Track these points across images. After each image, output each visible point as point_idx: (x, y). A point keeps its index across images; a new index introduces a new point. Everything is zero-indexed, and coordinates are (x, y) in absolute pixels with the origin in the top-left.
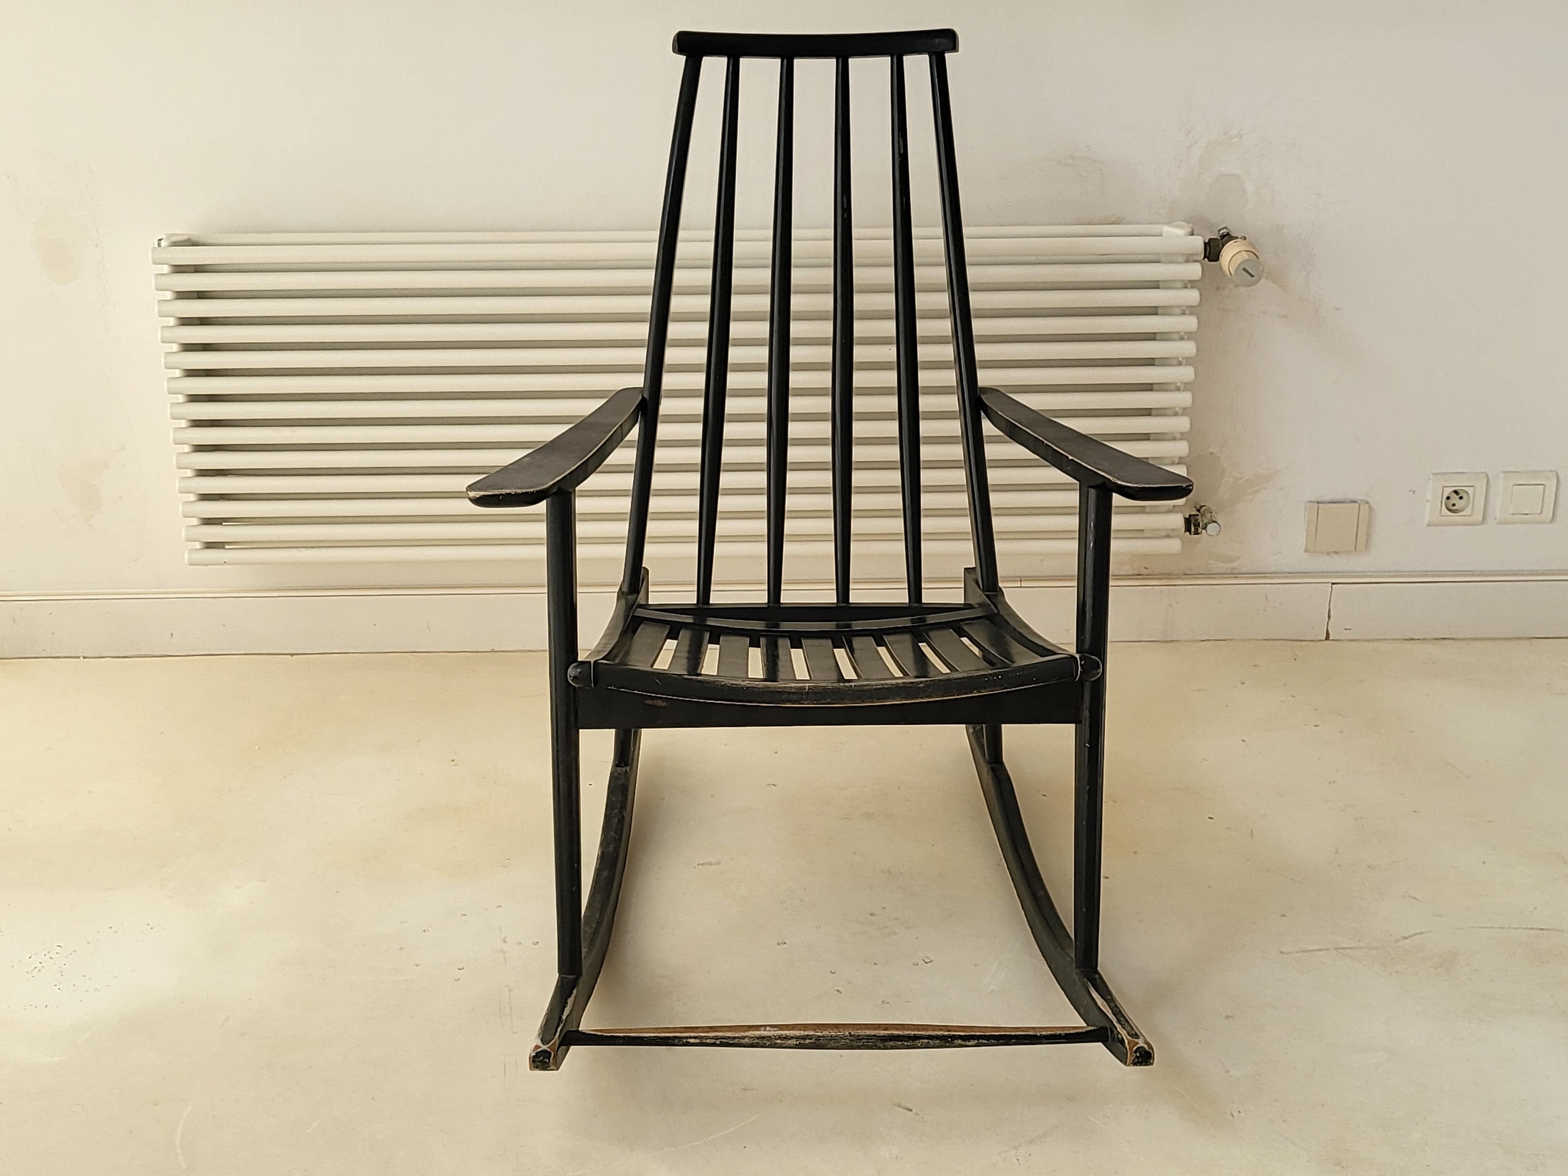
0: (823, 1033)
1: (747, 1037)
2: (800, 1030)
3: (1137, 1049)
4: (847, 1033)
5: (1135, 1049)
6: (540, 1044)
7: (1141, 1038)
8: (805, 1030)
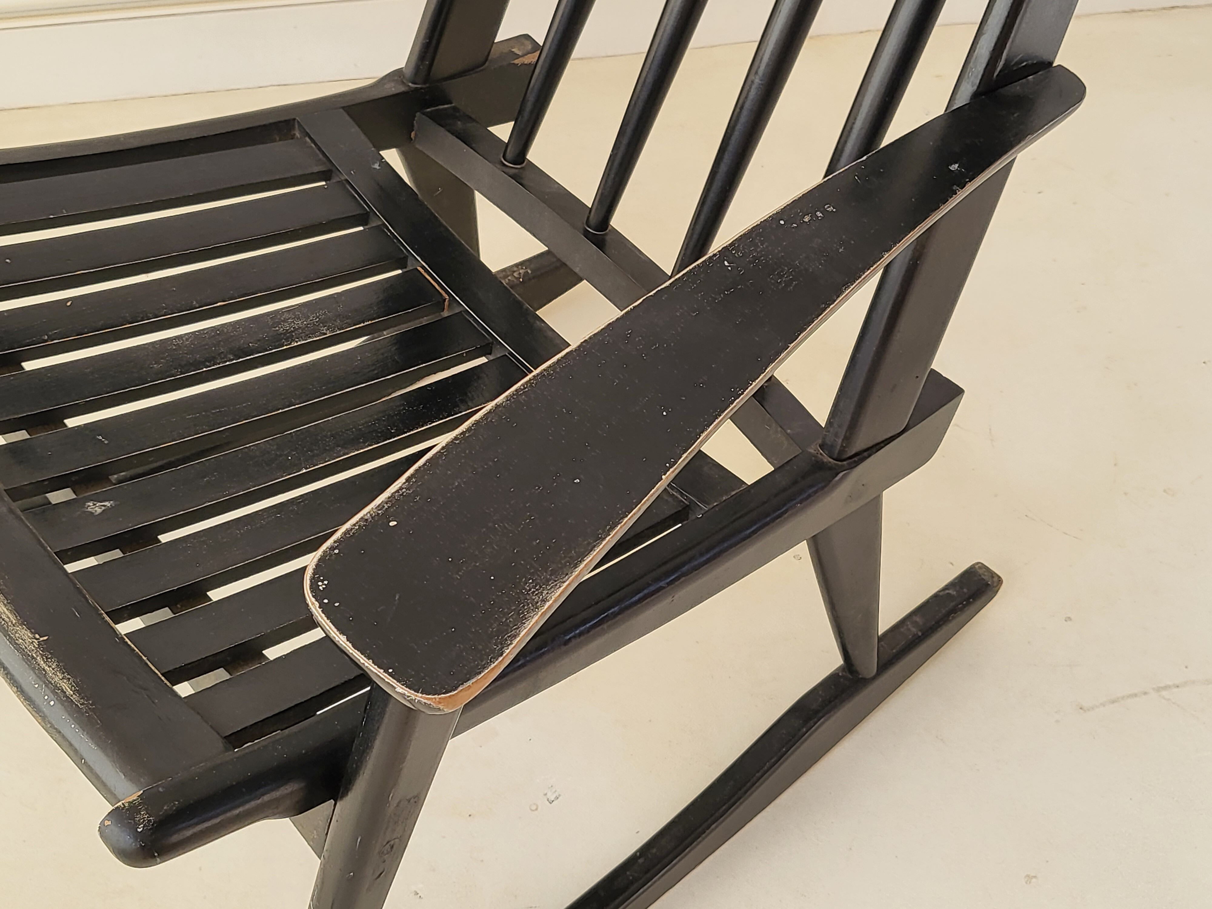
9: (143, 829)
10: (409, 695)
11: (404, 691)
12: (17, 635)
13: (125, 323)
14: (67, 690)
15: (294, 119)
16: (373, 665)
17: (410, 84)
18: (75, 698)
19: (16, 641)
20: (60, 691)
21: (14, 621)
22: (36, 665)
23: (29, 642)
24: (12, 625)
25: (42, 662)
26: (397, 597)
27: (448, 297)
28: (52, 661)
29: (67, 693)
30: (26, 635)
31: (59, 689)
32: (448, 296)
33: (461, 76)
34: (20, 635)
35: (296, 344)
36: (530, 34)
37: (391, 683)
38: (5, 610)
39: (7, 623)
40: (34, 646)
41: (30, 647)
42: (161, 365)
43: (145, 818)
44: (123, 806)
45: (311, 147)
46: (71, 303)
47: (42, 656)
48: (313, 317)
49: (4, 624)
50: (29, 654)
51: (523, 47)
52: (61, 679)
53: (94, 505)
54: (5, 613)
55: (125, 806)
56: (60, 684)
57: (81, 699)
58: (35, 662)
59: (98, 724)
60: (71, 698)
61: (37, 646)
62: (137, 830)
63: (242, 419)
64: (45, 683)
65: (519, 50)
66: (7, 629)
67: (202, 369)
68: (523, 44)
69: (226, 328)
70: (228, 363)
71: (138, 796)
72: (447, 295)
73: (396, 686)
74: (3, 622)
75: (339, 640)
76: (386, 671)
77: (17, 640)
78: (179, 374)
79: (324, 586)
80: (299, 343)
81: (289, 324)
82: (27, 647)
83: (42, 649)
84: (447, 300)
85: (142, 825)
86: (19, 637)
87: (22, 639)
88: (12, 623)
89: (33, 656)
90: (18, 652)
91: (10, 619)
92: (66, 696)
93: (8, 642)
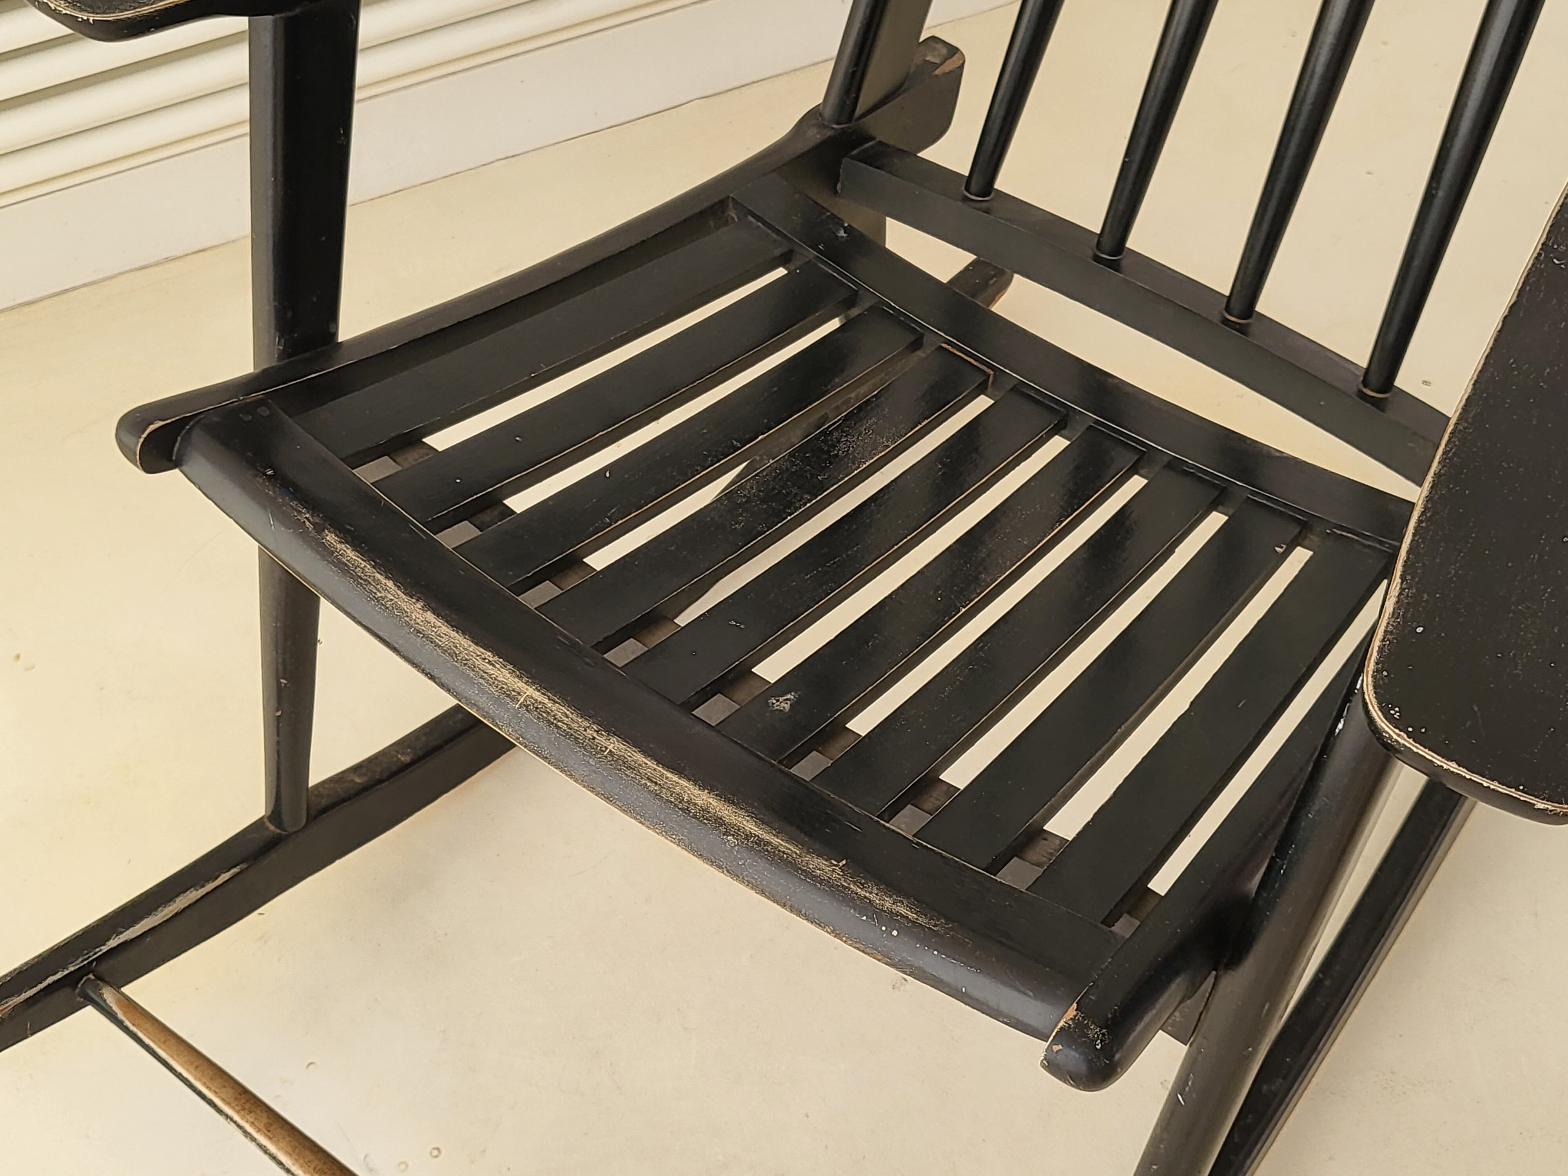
9: (1102, 1045)
10: (1553, 808)
11: (1546, 806)
12: (811, 866)
13: (677, 484)
14: (907, 914)
15: (728, 197)
16: (1500, 786)
17: (835, 126)
18: (922, 920)
19: (814, 874)
20: (899, 917)
21: (798, 852)
22: (852, 895)
23: (829, 871)
24: (798, 857)
25: (860, 890)
26: (1476, 709)
27: (992, 373)
28: (869, 886)
29: (909, 917)
30: (821, 864)
31: (898, 915)
32: (993, 370)
33: (886, 103)
34: (813, 865)
35: (864, 466)
36: (937, 35)
37: (1528, 800)
38: (780, 841)
39: (790, 855)
40: (839, 874)
41: (834, 876)
42: (743, 524)
43: (1097, 1032)
44: (1067, 1025)
45: (759, 227)
46: (610, 473)
47: (855, 883)
48: (865, 430)
49: (787, 857)
50: (837, 885)
51: (936, 53)
52: (894, 904)
53: (778, 701)
54: (782, 845)
55: (1070, 1025)
56: (895, 909)
57: (930, 920)
58: (850, 892)
59: (968, 943)
60: (918, 921)
61: (841, 874)
62: (1096, 1048)
63: (863, 566)
64: (876, 913)
65: (934, 56)
66: (793, 862)
67: (787, 518)
68: (935, 49)
69: (783, 465)
70: (808, 505)
71: (1076, 1010)
72: (990, 370)
73: (1536, 803)
74: (785, 856)
75: (1449, 767)
76: (1518, 789)
77: (813, 871)
78: (766, 529)
79: (1398, 714)
80: (868, 464)
81: (844, 444)
82: (831, 877)
83: (849, 875)
84: (991, 376)
85: (1099, 1041)
86: (814, 868)
87: (819, 869)
88: (796, 854)
89: (844, 885)
90: (821, 885)
91: (791, 850)
92: (910, 921)
93: (802, 877)
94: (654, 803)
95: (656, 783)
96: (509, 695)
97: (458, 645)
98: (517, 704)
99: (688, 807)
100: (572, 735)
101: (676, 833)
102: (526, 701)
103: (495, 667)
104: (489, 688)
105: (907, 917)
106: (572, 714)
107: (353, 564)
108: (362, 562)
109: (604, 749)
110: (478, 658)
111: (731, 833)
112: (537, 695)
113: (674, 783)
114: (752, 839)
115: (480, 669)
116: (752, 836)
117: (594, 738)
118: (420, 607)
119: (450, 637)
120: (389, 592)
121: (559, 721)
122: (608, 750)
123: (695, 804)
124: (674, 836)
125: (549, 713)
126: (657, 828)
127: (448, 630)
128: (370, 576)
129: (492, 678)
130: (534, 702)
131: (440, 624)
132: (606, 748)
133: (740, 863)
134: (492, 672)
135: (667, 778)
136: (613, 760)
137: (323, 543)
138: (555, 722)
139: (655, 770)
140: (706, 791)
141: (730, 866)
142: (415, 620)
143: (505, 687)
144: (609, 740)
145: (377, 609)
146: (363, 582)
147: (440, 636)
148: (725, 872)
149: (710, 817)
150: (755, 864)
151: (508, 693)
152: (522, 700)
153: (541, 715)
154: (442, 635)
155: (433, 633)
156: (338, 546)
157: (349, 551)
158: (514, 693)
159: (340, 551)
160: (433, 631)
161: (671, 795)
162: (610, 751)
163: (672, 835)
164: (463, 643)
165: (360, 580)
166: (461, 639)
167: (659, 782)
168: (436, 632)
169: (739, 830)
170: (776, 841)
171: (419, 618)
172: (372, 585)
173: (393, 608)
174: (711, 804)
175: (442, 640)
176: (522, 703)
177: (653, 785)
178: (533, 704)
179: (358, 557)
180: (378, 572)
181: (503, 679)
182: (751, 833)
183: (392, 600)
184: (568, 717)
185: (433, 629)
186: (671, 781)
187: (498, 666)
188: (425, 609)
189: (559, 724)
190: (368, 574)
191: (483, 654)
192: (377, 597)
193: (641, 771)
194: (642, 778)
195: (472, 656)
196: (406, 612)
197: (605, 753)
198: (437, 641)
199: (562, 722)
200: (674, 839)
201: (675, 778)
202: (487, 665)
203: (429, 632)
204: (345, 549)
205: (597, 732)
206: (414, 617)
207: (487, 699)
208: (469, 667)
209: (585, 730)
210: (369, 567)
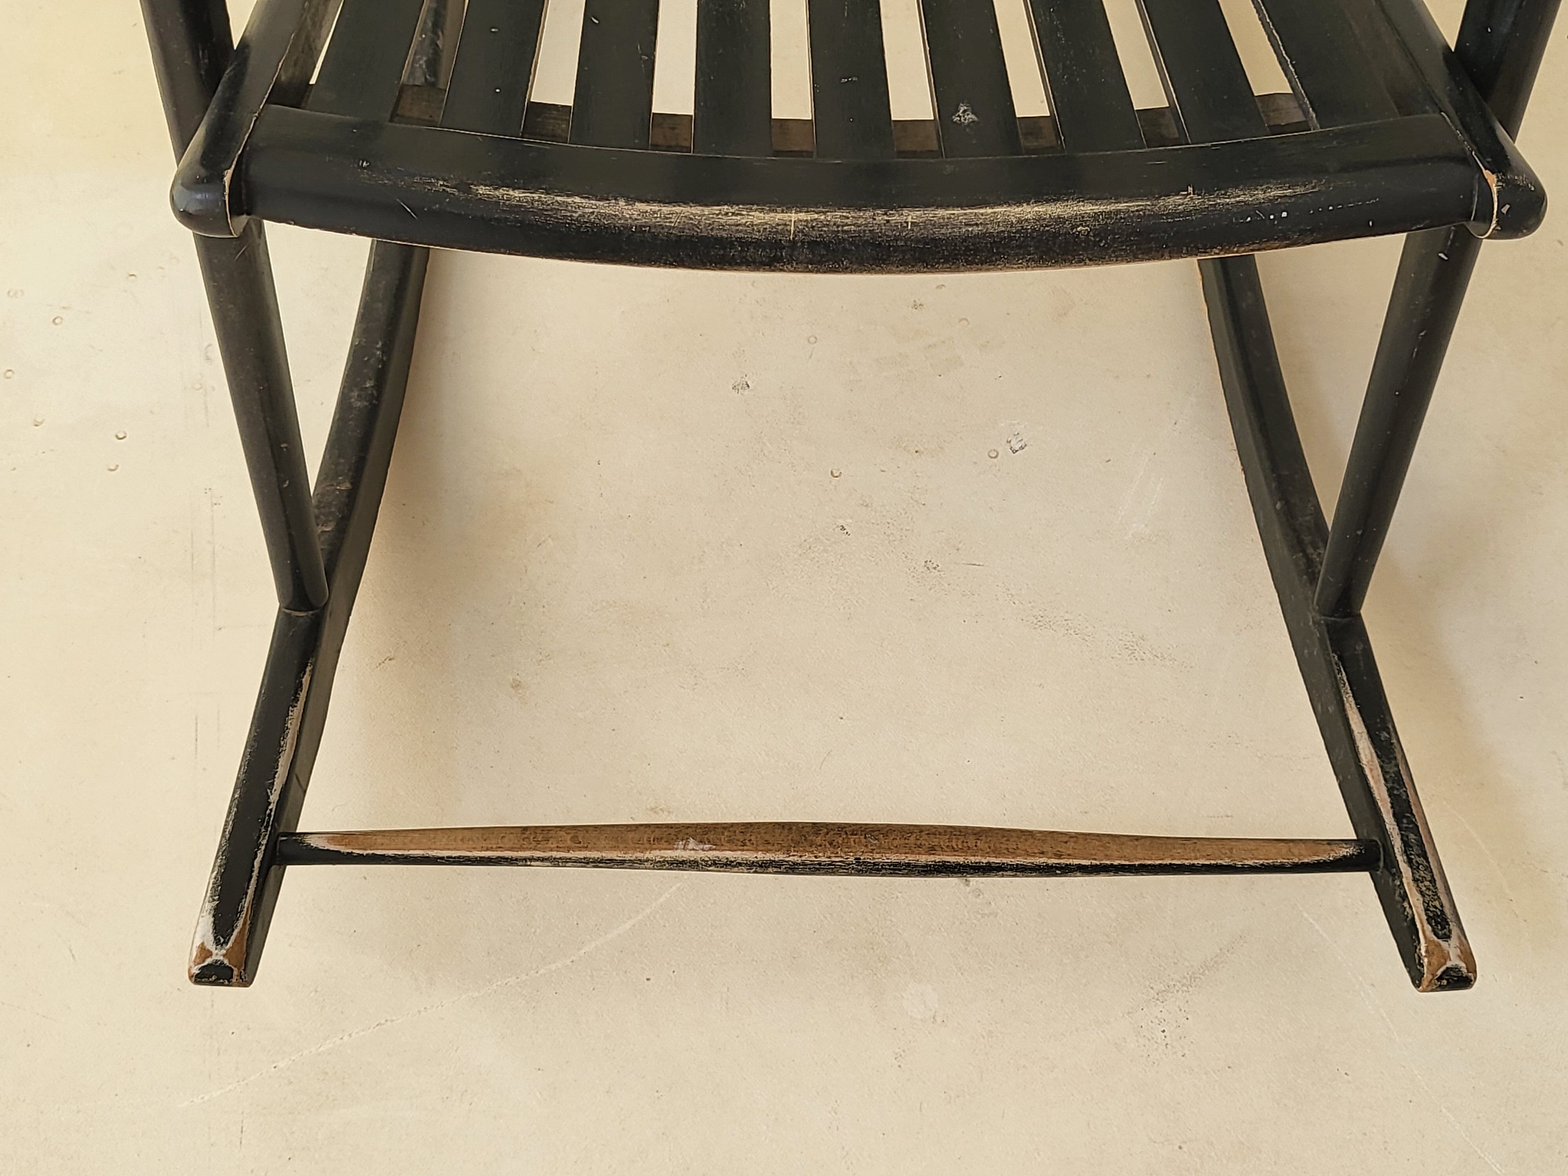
0: (803, 858)
1: (647, 860)
2: (757, 850)
3: (1444, 972)
4: (852, 859)
5: (1439, 973)
6: (210, 945)
7: (1454, 941)
8: (768, 851)
12: (1170, 207)
14: (1283, 193)
18: (1299, 190)
19: (1178, 211)
20: (1279, 200)
21: (1148, 203)
22: (1224, 207)
23: (1188, 201)
24: (1152, 207)
25: (1228, 200)
28: (1232, 192)
29: (1287, 194)
30: (1176, 200)
31: (1277, 199)
34: (1171, 205)
38: (1126, 204)
39: (1145, 210)
40: (1199, 199)
41: (1196, 202)
44: (1500, 187)
47: (1218, 197)
49: (1144, 212)
50: (1205, 208)
52: (1264, 193)
54: (1130, 206)
55: (1502, 186)
56: (1270, 196)
57: (1305, 186)
58: (1221, 207)
59: (1352, 184)
60: (1297, 193)
61: (1200, 197)
64: (1257, 209)
66: (1152, 213)
71: (1493, 174)
77: (1175, 210)
82: (1194, 204)
83: (1206, 194)
87: (1179, 205)
88: (1149, 205)
89: (1211, 205)
90: (1192, 216)
91: (1143, 205)
92: (1291, 197)
93: (1169, 220)
94: (986, 243)
95: (977, 225)
96: (777, 232)
97: (691, 216)
98: (790, 236)
99: (1022, 227)
100: (865, 231)
101: (1021, 257)
102: (798, 227)
103: (743, 215)
104: (751, 238)
105: (1286, 196)
106: (849, 213)
107: (526, 202)
108: (534, 195)
109: (905, 225)
110: (720, 216)
111: (1078, 223)
112: (802, 216)
113: (992, 215)
114: (1101, 217)
115: (729, 225)
116: (1099, 216)
117: (888, 221)
118: (624, 204)
119: (677, 213)
120: (584, 207)
121: (843, 226)
122: (910, 224)
123: (1026, 220)
124: (1020, 261)
125: (827, 225)
126: (998, 265)
127: (670, 209)
128: (552, 203)
129: (748, 227)
130: (805, 224)
131: (657, 208)
132: (907, 223)
133: (1102, 245)
134: (744, 221)
135: (982, 214)
136: (921, 229)
137: (480, 199)
138: (840, 229)
139: (965, 214)
140: (1025, 205)
141: (1092, 254)
142: (631, 218)
143: (768, 226)
144: (902, 214)
145: (582, 230)
146: (550, 213)
147: (667, 218)
148: (1087, 261)
149: (1049, 222)
150: (1117, 237)
151: (774, 230)
152: (792, 228)
153: (822, 231)
154: (671, 216)
155: (658, 219)
156: (497, 193)
157: (511, 193)
158: (780, 228)
159: (503, 197)
160: (657, 217)
161: (999, 226)
162: (912, 223)
163: (1018, 260)
164: (693, 212)
165: (546, 213)
166: (688, 209)
167: (979, 222)
168: (660, 217)
169: (1083, 217)
170: (1122, 206)
171: (633, 214)
172: (561, 210)
173: (600, 220)
174: (1040, 212)
175: (672, 220)
176: (794, 232)
177: (975, 228)
178: (807, 226)
179: (523, 193)
180: (556, 196)
181: (760, 221)
182: (1096, 213)
183: (593, 213)
184: (848, 218)
185: (656, 215)
186: (988, 215)
187: (744, 213)
188: (631, 202)
189: (846, 228)
190: (550, 202)
191: (720, 210)
192: (575, 218)
193: (954, 223)
194: (960, 228)
195: (713, 218)
196: (615, 215)
197: (909, 227)
198: (667, 224)
199: (847, 225)
200: (1021, 264)
201: (989, 211)
202: (733, 217)
203: (654, 221)
204: (506, 192)
205: (886, 214)
206: (628, 216)
207: (754, 249)
208: (717, 229)
209: (874, 219)
210: (543, 196)
